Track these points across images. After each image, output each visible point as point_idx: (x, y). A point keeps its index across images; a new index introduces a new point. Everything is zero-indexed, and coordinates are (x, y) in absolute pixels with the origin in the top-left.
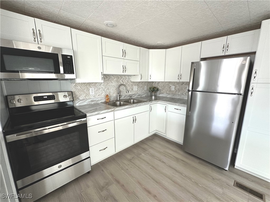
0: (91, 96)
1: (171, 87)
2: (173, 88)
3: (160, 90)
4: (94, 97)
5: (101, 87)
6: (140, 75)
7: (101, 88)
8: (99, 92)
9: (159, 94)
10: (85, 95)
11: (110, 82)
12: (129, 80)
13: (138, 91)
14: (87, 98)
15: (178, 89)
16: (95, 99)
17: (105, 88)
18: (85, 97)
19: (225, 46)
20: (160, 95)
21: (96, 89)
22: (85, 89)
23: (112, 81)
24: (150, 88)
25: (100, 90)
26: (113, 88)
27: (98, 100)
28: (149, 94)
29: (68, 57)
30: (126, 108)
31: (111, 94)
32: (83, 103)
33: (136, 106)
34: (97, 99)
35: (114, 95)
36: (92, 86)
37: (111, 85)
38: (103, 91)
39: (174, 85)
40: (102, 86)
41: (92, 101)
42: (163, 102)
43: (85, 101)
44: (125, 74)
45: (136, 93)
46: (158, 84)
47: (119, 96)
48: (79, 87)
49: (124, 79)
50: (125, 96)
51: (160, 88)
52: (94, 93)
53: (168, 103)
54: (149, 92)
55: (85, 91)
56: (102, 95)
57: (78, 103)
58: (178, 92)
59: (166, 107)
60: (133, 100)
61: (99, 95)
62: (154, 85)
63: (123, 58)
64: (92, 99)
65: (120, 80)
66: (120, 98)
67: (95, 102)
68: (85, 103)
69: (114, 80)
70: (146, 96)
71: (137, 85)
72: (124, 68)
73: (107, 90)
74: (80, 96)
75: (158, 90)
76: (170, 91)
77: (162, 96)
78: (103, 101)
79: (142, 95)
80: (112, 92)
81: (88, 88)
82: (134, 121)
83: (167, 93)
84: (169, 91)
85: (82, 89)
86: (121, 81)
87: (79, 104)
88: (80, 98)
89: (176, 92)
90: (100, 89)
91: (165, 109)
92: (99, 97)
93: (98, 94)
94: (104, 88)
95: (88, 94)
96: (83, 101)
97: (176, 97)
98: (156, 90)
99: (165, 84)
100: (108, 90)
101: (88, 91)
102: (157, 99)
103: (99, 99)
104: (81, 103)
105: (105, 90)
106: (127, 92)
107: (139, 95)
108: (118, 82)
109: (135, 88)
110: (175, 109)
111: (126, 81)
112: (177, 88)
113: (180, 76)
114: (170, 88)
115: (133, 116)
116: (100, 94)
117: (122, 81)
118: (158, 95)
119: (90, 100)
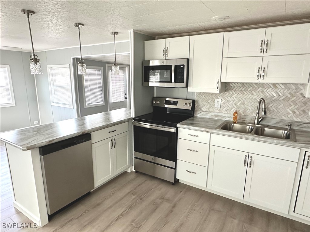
0: (216, 109)
4: (219, 111)
5: (232, 99)
7: (231, 100)
8: (226, 105)
10: (208, 106)
11: (249, 94)
14: (210, 110)
16: (220, 114)
17: (239, 101)
18: (208, 109)
21: (224, 101)
22: (209, 99)
23: (253, 92)
25: (230, 103)
26: (253, 103)
27: (224, 117)
29: (181, 67)
30: (229, 136)
31: (248, 112)
32: (204, 115)
34: (224, 115)
36: (218, 97)
37: (251, 98)
38: (234, 105)
40: (234, 98)
41: (216, 116)
43: (208, 114)
47: (259, 118)
48: (203, 96)
52: (219, 106)
55: (209, 101)
56: (232, 110)
61: (226, 110)
64: (216, 114)
67: (219, 118)
68: (207, 116)
69: (258, 90)
74: (202, 107)
80: (250, 109)
81: (213, 98)
85: (206, 99)
87: (201, 115)
88: (202, 109)
90: (229, 101)
92: (226, 112)
93: (226, 108)
94: (237, 101)
95: (212, 106)
96: (205, 113)
100: (242, 106)
101: (213, 102)
103: (226, 115)
104: (202, 115)
105: (238, 104)
116: (228, 108)
119: (213, 114)
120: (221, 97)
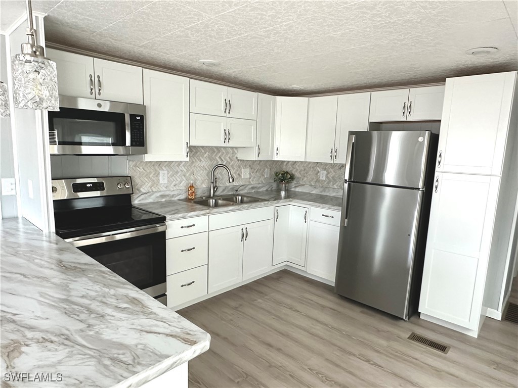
0: (162, 186)
1: (319, 172)
2: (323, 175)
3: (298, 178)
4: (166, 188)
5: (180, 168)
6: (257, 147)
7: (179, 170)
8: (174, 179)
9: (295, 187)
10: (150, 183)
11: (197, 160)
12: (233, 157)
13: (250, 178)
14: (154, 190)
15: (333, 178)
16: (167, 193)
17: (188, 171)
18: (151, 188)
19: (406, 105)
20: (297, 189)
21: (171, 172)
22: (150, 173)
23: (201, 158)
24: (277, 174)
25: (178, 175)
26: (202, 171)
27: (173, 195)
28: (275, 185)
29: (137, 118)
31: (198, 184)
32: (146, 199)
33: (248, 208)
34: (172, 193)
35: (204, 186)
36: (163, 168)
37: (199, 165)
38: (183, 177)
39: (325, 169)
40: (183, 167)
41: (162, 196)
42: (302, 202)
43: (150, 196)
44: (227, 145)
45: (247, 183)
46: (293, 164)
47: (214, 188)
48: (141, 168)
49: (223, 153)
50: (224, 188)
51: (297, 175)
52: (166, 181)
53: (309, 205)
54: (273, 181)
55: (151, 176)
56: (181, 185)
57: (139, 199)
58: (333, 184)
59: (306, 212)
60: (240, 197)
61: (175, 186)
62: (284, 167)
63: (225, 115)
64: (162, 193)
65: (216, 156)
66: (214, 192)
67: (167, 199)
68: (150, 200)
69: (205, 156)
70: (267, 190)
71: (250, 166)
72: (227, 135)
73: (190, 175)
74: (141, 187)
75: (292, 178)
76: (318, 181)
77: (300, 191)
78: (183, 197)
79: (260, 188)
80: (200, 179)
81: (156, 170)
82: (244, 236)
83: (311, 185)
84: (315, 182)
85: (146, 173)
86: (217, 158)
88: (141, 189)
89: (328, 183)
90: (177, 172)
91: (305, 217)
92: (175, 189)
93: (174, 182)
94: (185, 171)
95: (156, 183)
96: (146, 195)
97: (328, 194)
98: (290, 178)
99: (307, 166)
100: (192, 177)
101: (157, 176)
102: (290, 196)
103: (175, 193)
104: (143, 199)
105: (187, 175)
106: (231, 181)
107: (253, 188)
108: (211, 160)
109: (246, 173)
110: (323, 215)
111: (227, 158)
112: (330, 176)
113: (334, 153)
114: (317, 174)
115: (242, 226)
116: (177, 182)
117: (220, 157)
118: (292, 189)
119: (158, 194)
120: (167, 167)
